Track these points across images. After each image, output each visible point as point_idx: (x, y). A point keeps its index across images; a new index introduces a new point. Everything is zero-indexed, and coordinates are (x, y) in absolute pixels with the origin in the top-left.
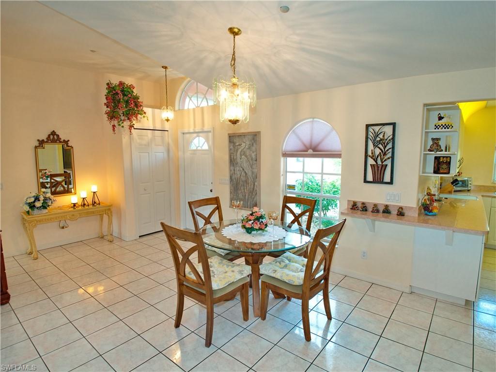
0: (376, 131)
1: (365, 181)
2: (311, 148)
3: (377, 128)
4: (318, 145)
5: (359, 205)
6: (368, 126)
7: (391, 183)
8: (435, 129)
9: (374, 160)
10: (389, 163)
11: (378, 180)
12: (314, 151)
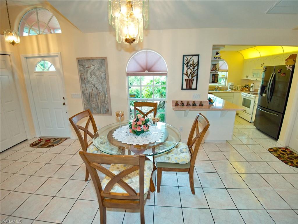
0: (189, 59)
1: (182, 89)
2: (147, 70)
3: (189, 58)
4: (151, 67)
5: (179, 103)
6: (184, 56)
7: (196, 89)
8: (214, 59)
9: (188, 76)
10: (195, 78)
11: (189, 88)
12: (149, 72)
